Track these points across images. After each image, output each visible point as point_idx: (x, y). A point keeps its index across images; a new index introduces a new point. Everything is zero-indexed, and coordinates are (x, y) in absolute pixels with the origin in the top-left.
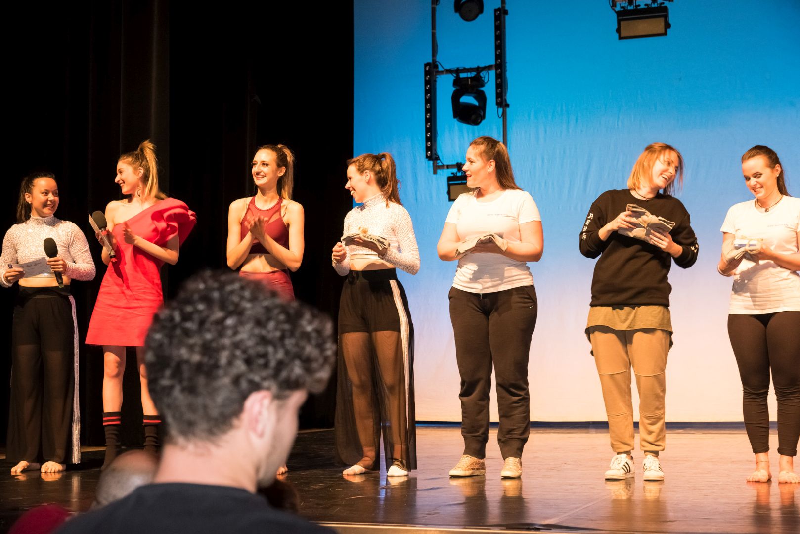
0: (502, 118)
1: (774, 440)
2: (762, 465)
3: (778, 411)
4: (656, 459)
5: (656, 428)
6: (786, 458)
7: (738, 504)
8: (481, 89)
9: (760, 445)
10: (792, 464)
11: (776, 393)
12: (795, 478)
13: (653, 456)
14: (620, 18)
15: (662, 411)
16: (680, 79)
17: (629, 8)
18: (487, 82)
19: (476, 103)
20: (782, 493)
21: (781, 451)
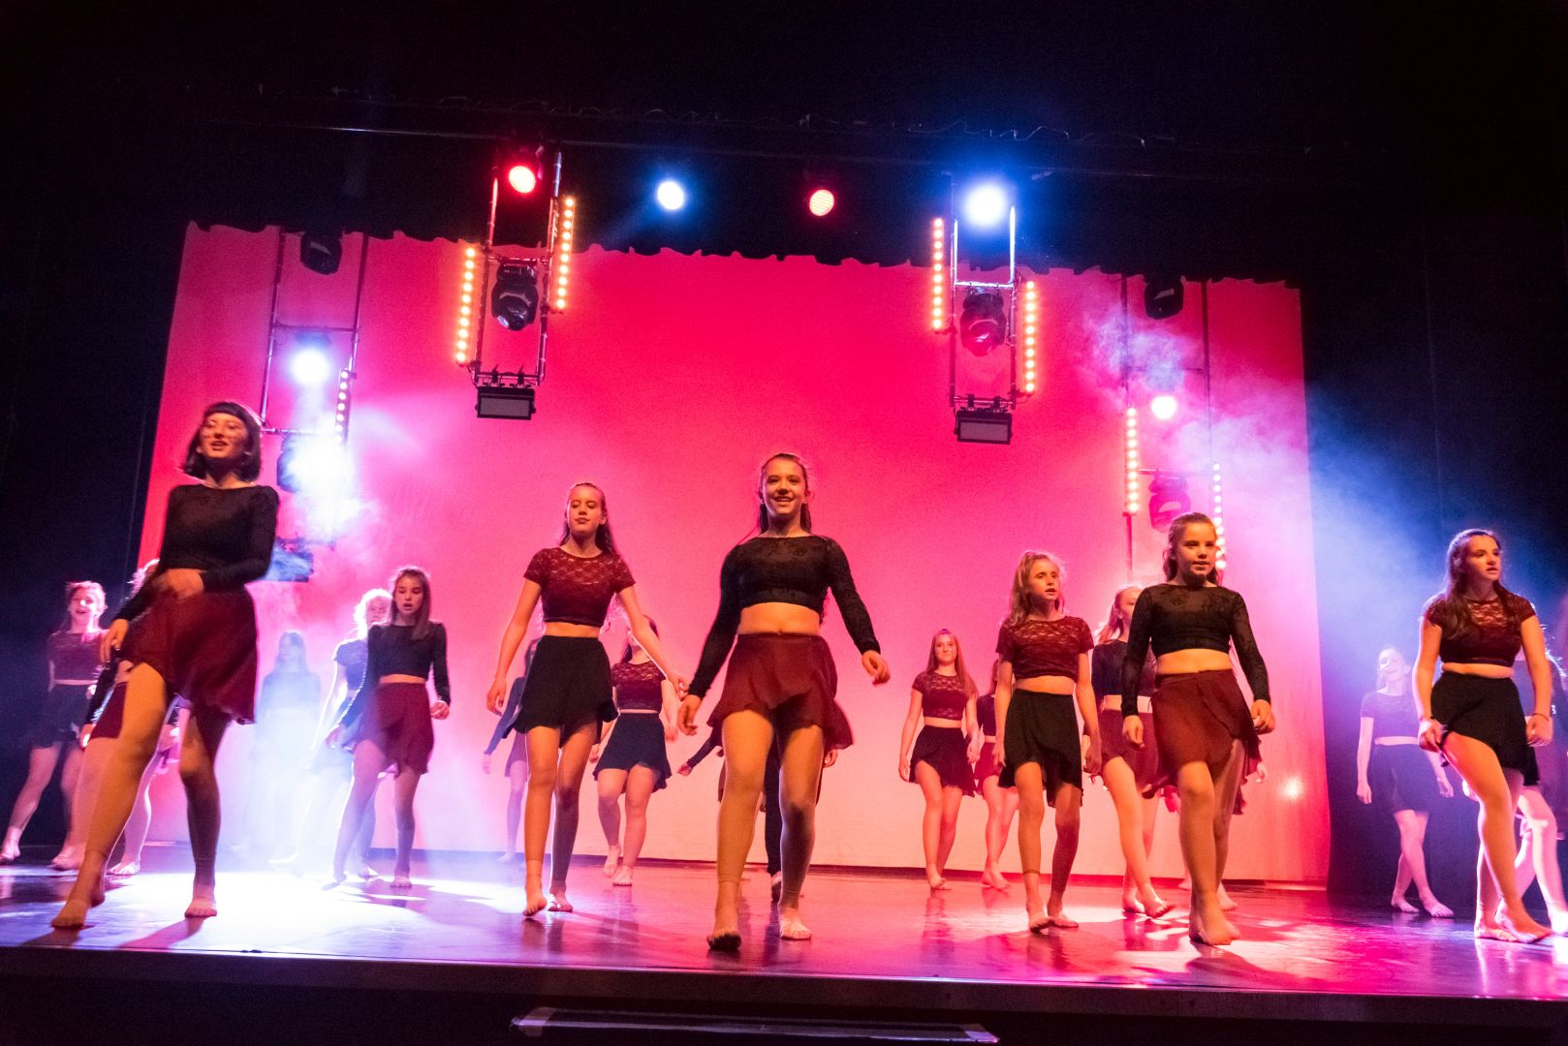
14: (482, 394)
17: (493, 385)
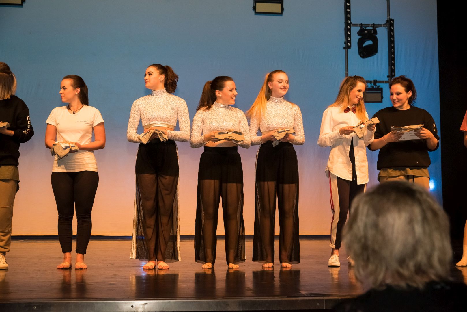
1: (74, 245)
2: (68, 259)
3: (77, 228)
4: (4, 257)
5: (6, 238)
6: (80, 255)
7: (50, 282)
9: (66, 249)
10: (83, 258)
11: (77, 218)
12: (84, 266)
13: (2, 255)
15: (10, 228)
20: (76, 275)
21: (78, 251)
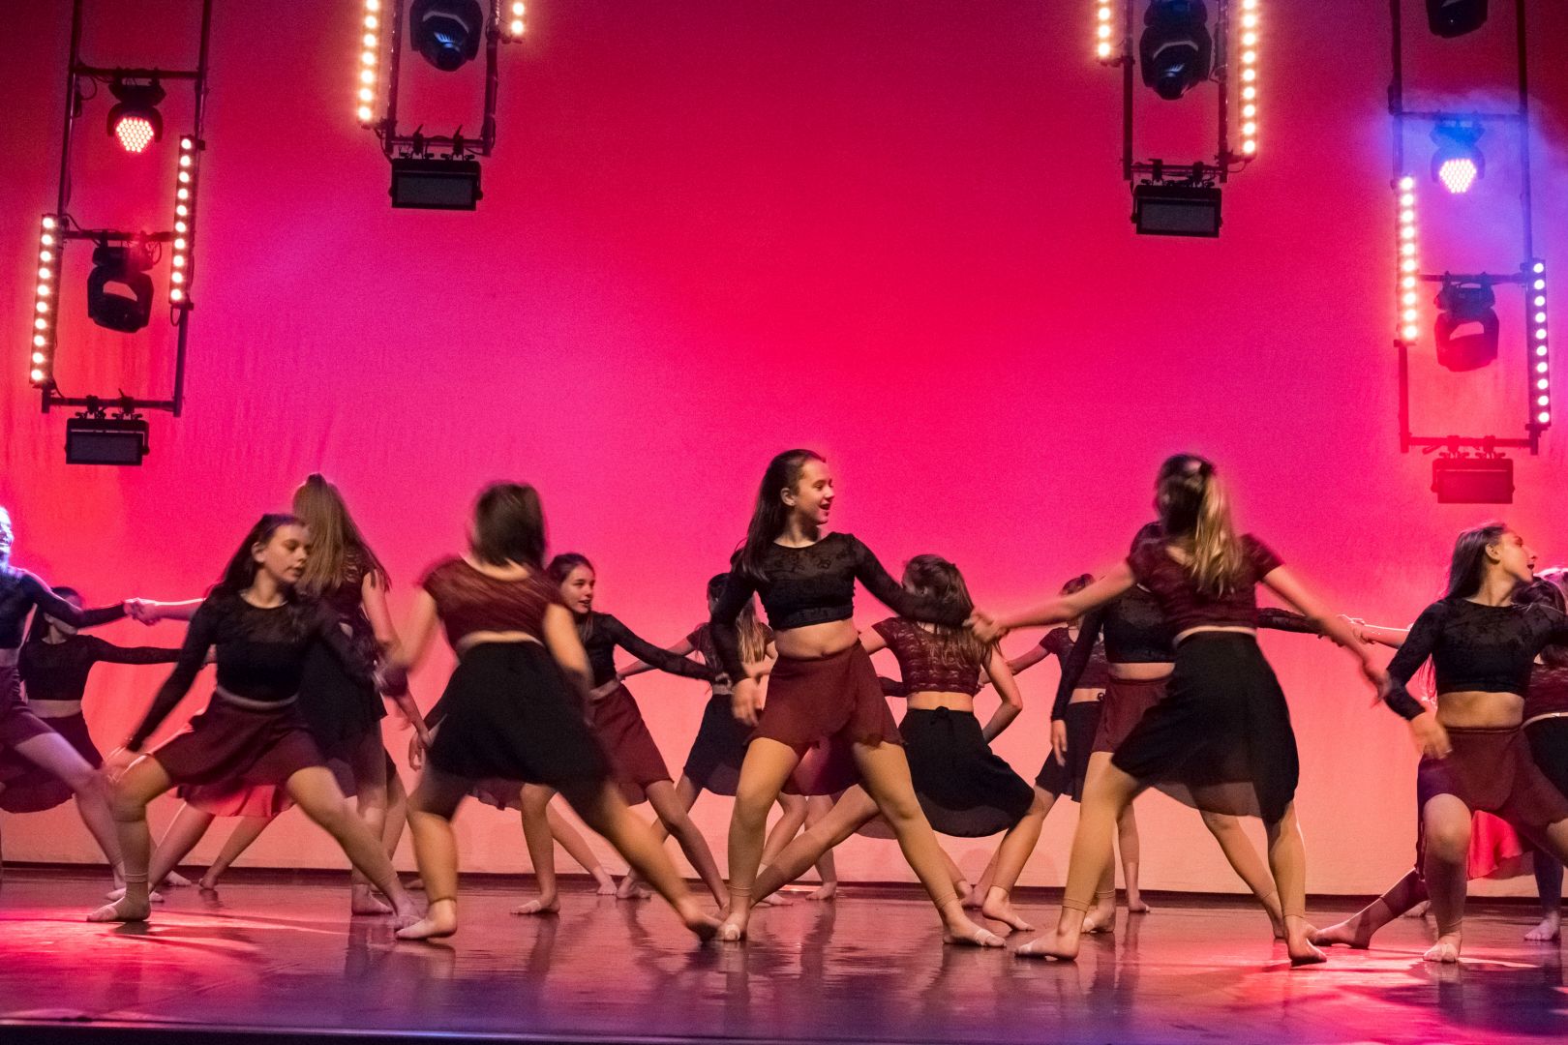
0: (178, 327)
8: (146, 272)
14: (399, 171)
16: (494, 296)
17: (415, 157)
18: (158, 261)
19: (134, 297)
